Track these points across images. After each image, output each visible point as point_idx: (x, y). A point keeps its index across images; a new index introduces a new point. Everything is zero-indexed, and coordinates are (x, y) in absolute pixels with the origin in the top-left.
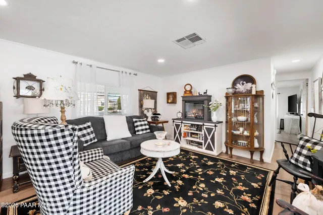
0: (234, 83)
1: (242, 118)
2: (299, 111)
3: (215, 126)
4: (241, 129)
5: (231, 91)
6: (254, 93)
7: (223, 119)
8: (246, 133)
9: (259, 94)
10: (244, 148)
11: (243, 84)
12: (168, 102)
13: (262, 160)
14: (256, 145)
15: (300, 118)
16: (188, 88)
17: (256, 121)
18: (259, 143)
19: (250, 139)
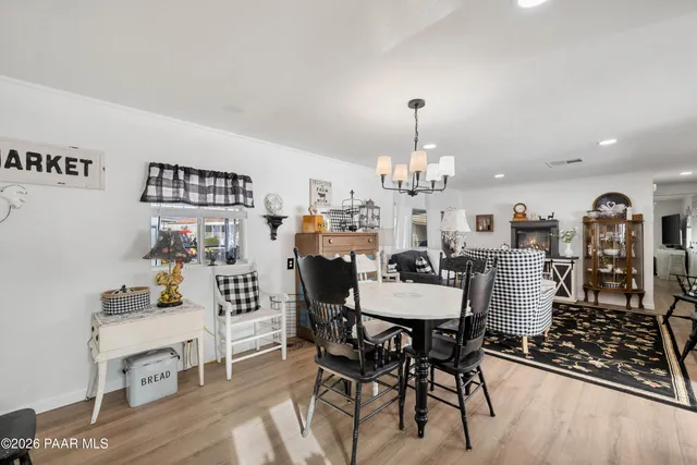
0: (597, 205)
1: (613, 252)
2: (684, 242)
3: (572, 263)
4: (610, 267)
5: (594, 214)
6: (629, 218)
7: (580, 253)
8: (619, 271)
9: (637, 219)
10: (615, 292)
11: (611, 206)
12: (478, 230)
13: (641, 306)
14: (634, 286)
15: (687, 253)
16: (520, 209)
17: (633, 255)
18: (637, 283)
19: (625, 278)
